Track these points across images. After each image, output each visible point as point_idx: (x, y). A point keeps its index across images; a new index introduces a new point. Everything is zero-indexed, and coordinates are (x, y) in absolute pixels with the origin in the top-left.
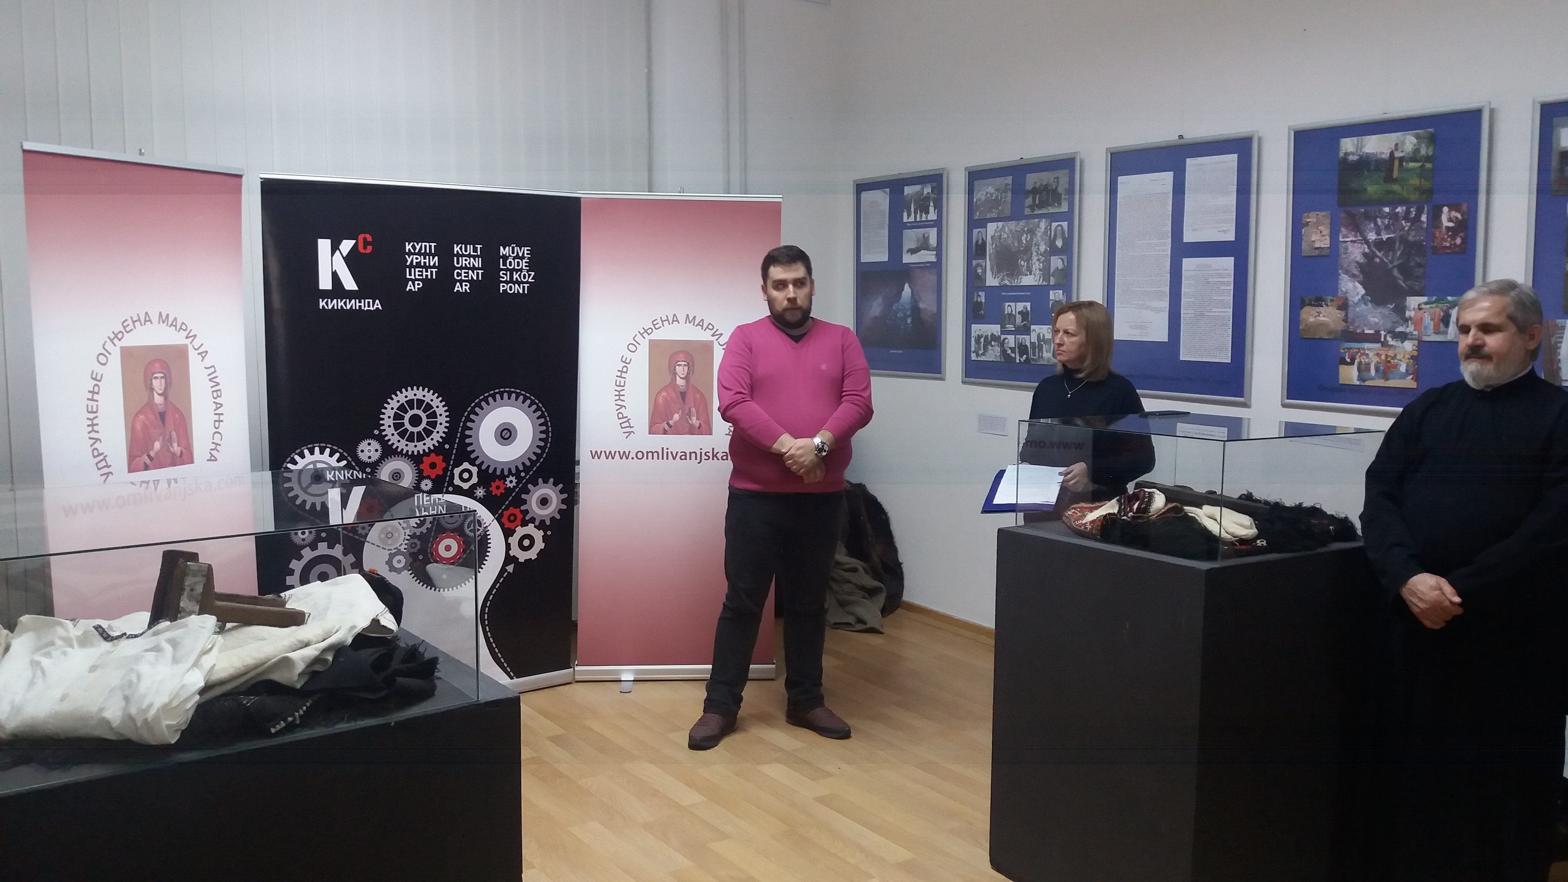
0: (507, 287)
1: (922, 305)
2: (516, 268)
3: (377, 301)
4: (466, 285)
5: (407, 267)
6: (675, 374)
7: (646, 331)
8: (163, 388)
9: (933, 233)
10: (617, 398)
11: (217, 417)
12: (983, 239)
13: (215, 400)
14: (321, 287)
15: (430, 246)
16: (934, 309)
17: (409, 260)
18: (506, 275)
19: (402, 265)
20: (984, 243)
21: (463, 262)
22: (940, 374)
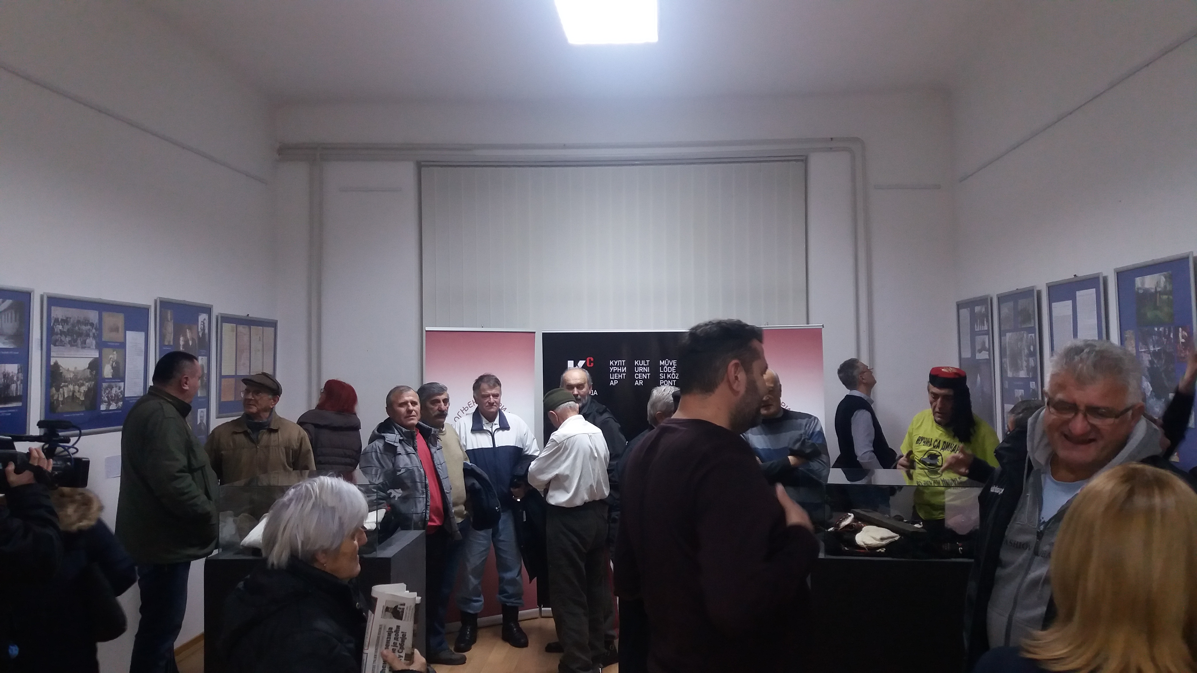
1: (985, 390)
2: (669, 371)
4: (641, 382)
5: (611, 373)
9: (986, 339)
12: (1005, 344)
15: (622, 362)
16: (990, 392)
17: (611, 370)
18: (663, 375)
19: (608, 372)
20: (1005, 347)
21: (639, 369)
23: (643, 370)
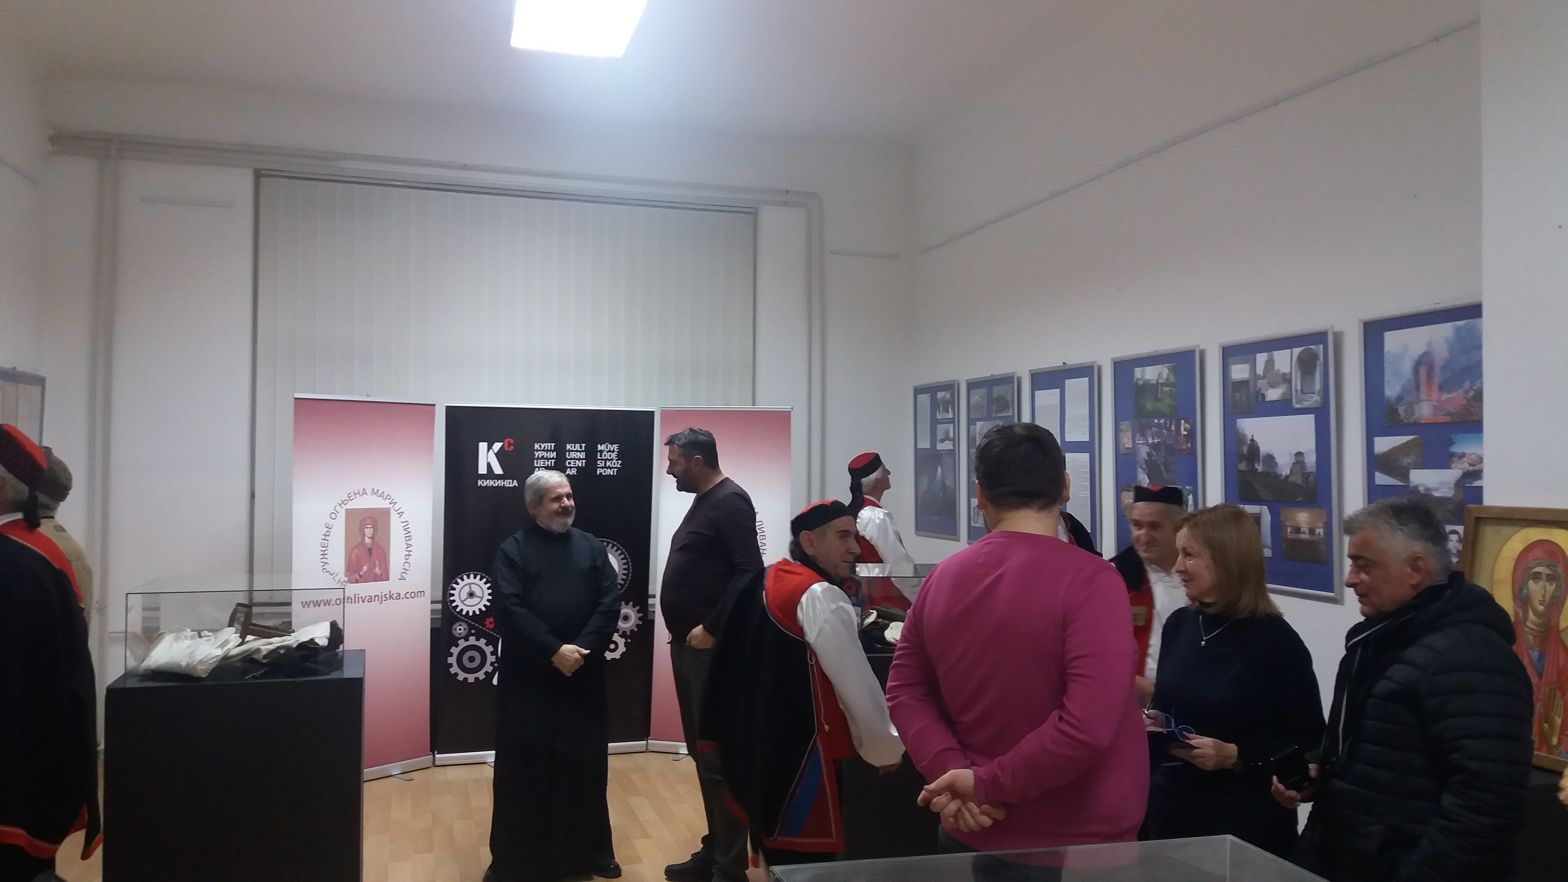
0: (602, 471)
1: (947, 483)
2: (609, 458)
3: (515, 481)
4: (574, 470)
5: (536, 459)
8: (372, 533)
11: (407, 553)
13: (407, 542)
14: (480, 472)
15: (551, 446)
17: (537, 454)
18: (602, 462)
19: (533, 458)
21: (573, 455)
22: (957, 536)
23: (577, 456)
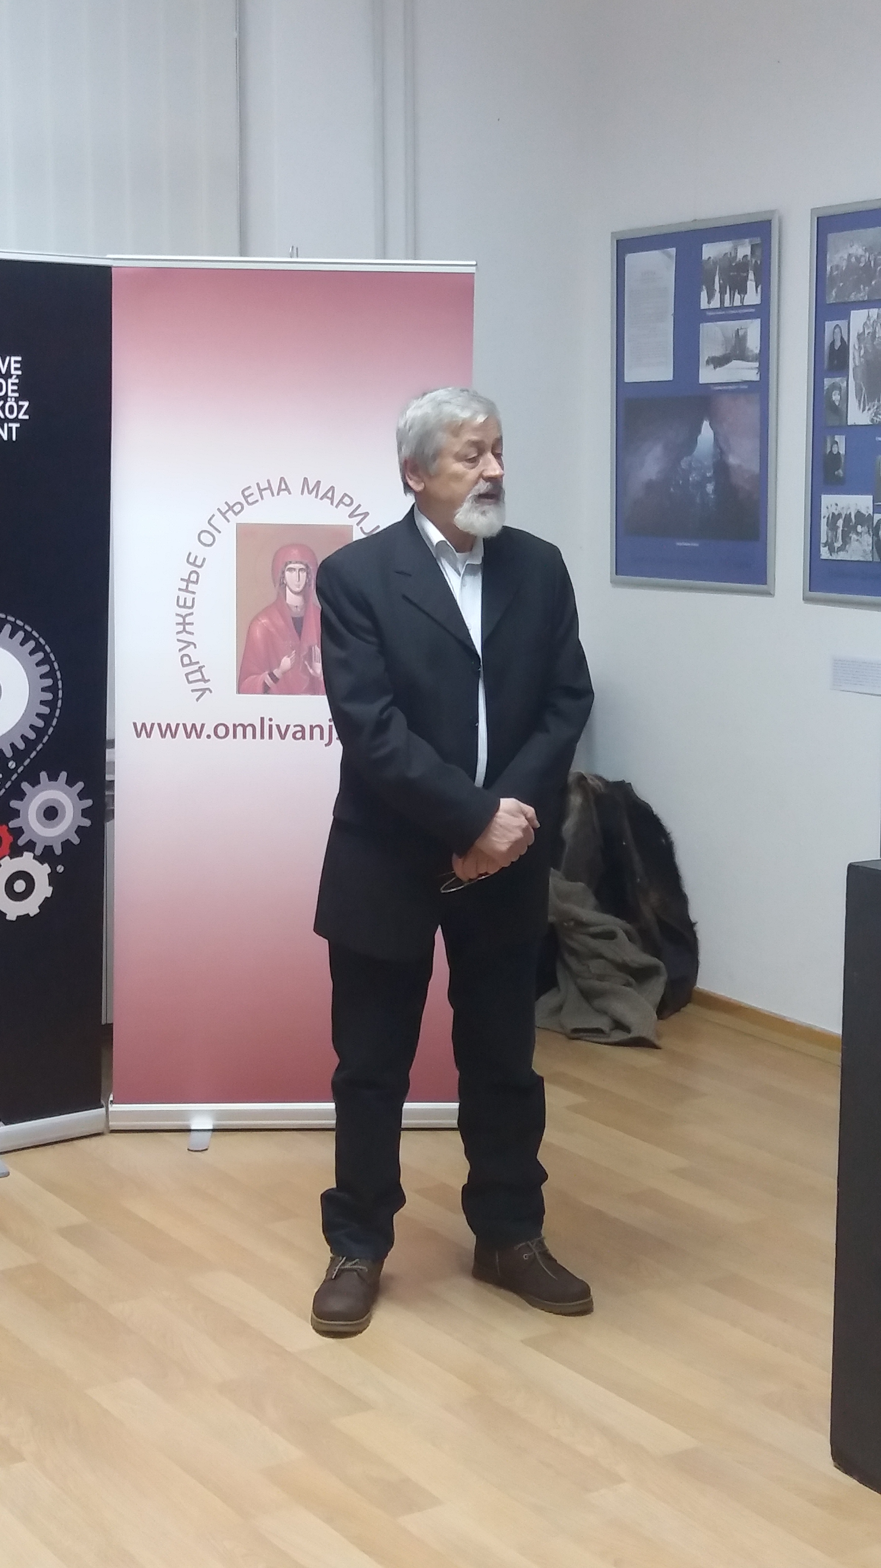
1: (733, 460)
6: (283, 585)
7: (231, 508)
9: (753, 329)
10: (181, 628)
12: (842, 339)
16: (754, 467)
20: (845, 346)
22: (766, 584)
